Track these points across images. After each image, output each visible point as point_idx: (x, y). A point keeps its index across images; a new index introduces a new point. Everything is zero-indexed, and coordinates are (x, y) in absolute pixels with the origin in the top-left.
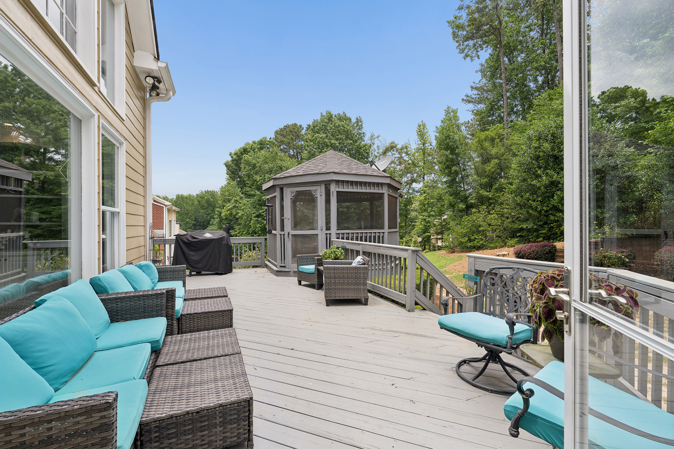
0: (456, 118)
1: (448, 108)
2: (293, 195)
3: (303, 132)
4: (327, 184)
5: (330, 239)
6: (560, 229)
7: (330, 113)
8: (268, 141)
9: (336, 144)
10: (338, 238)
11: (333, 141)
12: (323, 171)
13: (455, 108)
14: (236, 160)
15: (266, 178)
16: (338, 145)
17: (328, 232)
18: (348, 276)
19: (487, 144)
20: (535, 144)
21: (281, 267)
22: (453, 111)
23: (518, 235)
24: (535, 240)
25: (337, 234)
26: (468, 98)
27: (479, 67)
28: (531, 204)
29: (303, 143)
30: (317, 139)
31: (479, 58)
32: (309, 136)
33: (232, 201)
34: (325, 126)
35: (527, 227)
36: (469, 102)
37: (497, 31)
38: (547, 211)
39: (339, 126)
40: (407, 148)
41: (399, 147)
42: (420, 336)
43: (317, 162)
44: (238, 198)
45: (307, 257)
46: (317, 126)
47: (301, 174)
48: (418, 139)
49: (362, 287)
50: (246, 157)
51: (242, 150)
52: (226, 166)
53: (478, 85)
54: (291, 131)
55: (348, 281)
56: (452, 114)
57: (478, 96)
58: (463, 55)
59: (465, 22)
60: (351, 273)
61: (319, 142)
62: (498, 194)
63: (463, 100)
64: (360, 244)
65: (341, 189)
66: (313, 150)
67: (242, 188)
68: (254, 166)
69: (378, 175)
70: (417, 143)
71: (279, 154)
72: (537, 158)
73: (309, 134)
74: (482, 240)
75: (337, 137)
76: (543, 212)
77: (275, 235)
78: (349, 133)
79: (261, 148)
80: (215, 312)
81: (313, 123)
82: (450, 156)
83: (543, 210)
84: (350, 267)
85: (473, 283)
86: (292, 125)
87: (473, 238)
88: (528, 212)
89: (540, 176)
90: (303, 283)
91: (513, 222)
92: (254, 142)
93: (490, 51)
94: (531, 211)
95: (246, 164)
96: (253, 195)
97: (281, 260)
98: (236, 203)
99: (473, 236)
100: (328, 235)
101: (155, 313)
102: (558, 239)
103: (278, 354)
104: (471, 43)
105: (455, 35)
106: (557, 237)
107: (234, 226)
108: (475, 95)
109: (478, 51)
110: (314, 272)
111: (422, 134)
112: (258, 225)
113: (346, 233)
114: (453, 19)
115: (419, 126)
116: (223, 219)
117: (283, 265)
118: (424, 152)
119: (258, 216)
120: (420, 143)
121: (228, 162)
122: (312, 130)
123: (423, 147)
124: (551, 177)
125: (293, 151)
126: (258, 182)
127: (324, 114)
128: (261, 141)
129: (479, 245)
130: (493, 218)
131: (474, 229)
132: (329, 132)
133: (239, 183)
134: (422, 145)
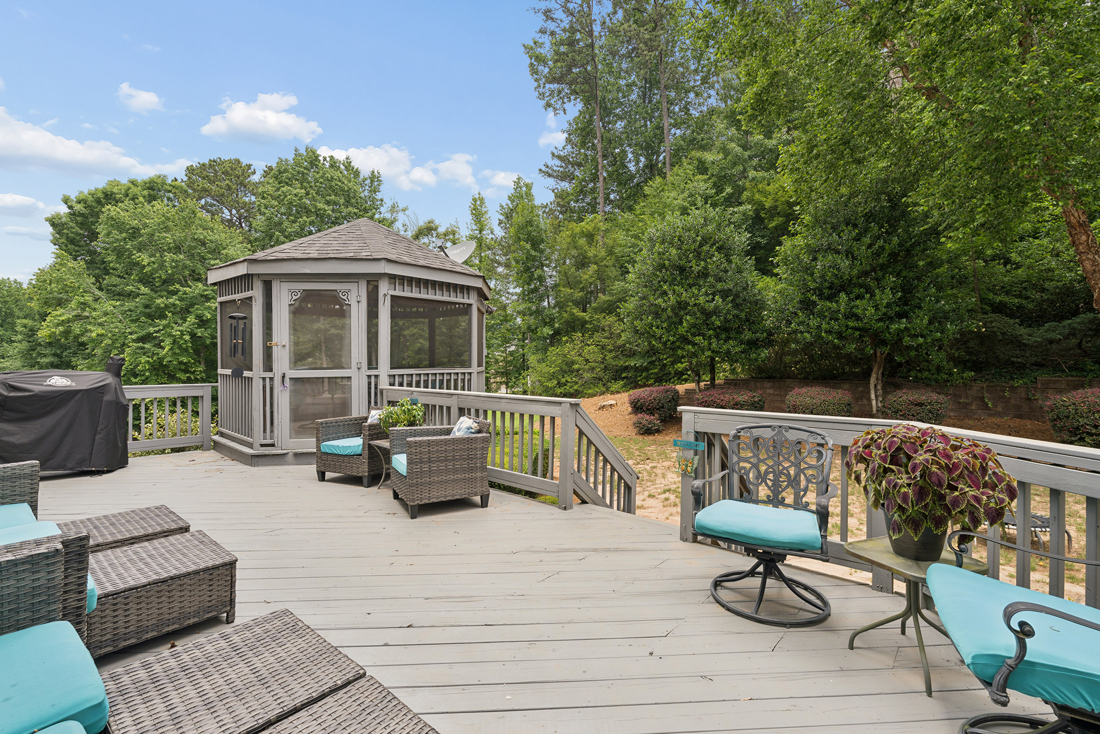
0: (529, 195)
1: (518, 179)
2: (295, 298)
3: (256, 178)
4: (372, 281)
5: (376, 385)
6: (674, 367)
7: (314, 153)
8: (170, 185)
9: (325, 210)
10: (392, 384)
11: (320, 205)
12: (364, 254)
13: (528, 181)
14: (81, 215)
15: (165, 261)
16: (331, 213)
17: (373, 372)
18: (454, 456)
19: (582, 241)
20: (658, 248)
21: (262, 445)
22: (527, 185)
23: (623, 375)
24: (644, 383)
25: (390, 376)
26: (547, 169)
27: (566, 126)
28: (654, 332)
29: (253, 198)
30: (286, 196)
31: (565, 113)
32: (270, 189)
33: (73, 304)
34: (303, 174)
35: (635, 364)
36: (550, 176)
37: (590, 80)
38: (673, 342)
39: (332, 178)
40: (454, 234)
41: (441, 230)
42: (616, 550)
43: (344, 238)
44: (88, 298)
45: (336, 422)
46: (286, 171)
47: (315, 256)
48: (472, 221)
49: (479, 474)
50: (110, 210)
51: (100, 195)
52: (53, 225)
53: (562, 153)
54: (226, 173)
55: (454, 465)
56: (524, 189)
57: (562, 169)
58: (544, 102)
59: (548, 55)
60: (462, 449)
61: (291, 203)
62: (597, 316)
63: (540, 170)
64: (452, 395)
65: (398, 293)
66: (276, 216)
67: (98, 278)
68: (135, 233)
69: (462, 271)
70: (470, 227)
71: (199, 215)
72: (661, 267)
73: (268, 183)
74: (577, 383)
75: (328, 198)
76: (669, 343)
77: (250, 379)
78: (351, 195)
79: (151, 199)
80: (189, 574)
81: (278, 163)
82: (533, 253)
83: (669, 340)
84: (449, 440)
85: (692, 452)
86: (230, 161)
87: (563, 380)
88: (650, 343)
89: (665, 293)
90: (329, 475)
91: (616, 357)
92: (133, 183)
93: (580, 106)
94: (654, 342)
95: (112, 226)
96: (130, 295)
97: (265, 431)
98: (83, 310)
99: (563, 377)
100: (373, 378)
101: (29, 614)
102: (672, 381)
103: (386, 645)
104: (555, 86)
105: (534, 71)
106: (671, 379)
107: (73, 359)
108: (558, 166)
109: (564, 103)
110: (359, 451)
111: (478, 213)
112: (143, 359)
113: (407, 375)
114: (532, 44)
115: (475, 200)
116: (40, 345)
117: (269, 441)
118: (481, 243)
119: (143, 339)
120: (476, 228)
121: (59, 217)
122: (276, 178)
123: (479, 236)
124: (680, 295)
125: (230, 211)
126: (144, 267)
127: (303, 151)
128: (152, 181)
129: (572, 391)
130: (591, 351)
131: (564, 367)
132: (311, 187)
133: (90, 264)
134: (478, 232)
